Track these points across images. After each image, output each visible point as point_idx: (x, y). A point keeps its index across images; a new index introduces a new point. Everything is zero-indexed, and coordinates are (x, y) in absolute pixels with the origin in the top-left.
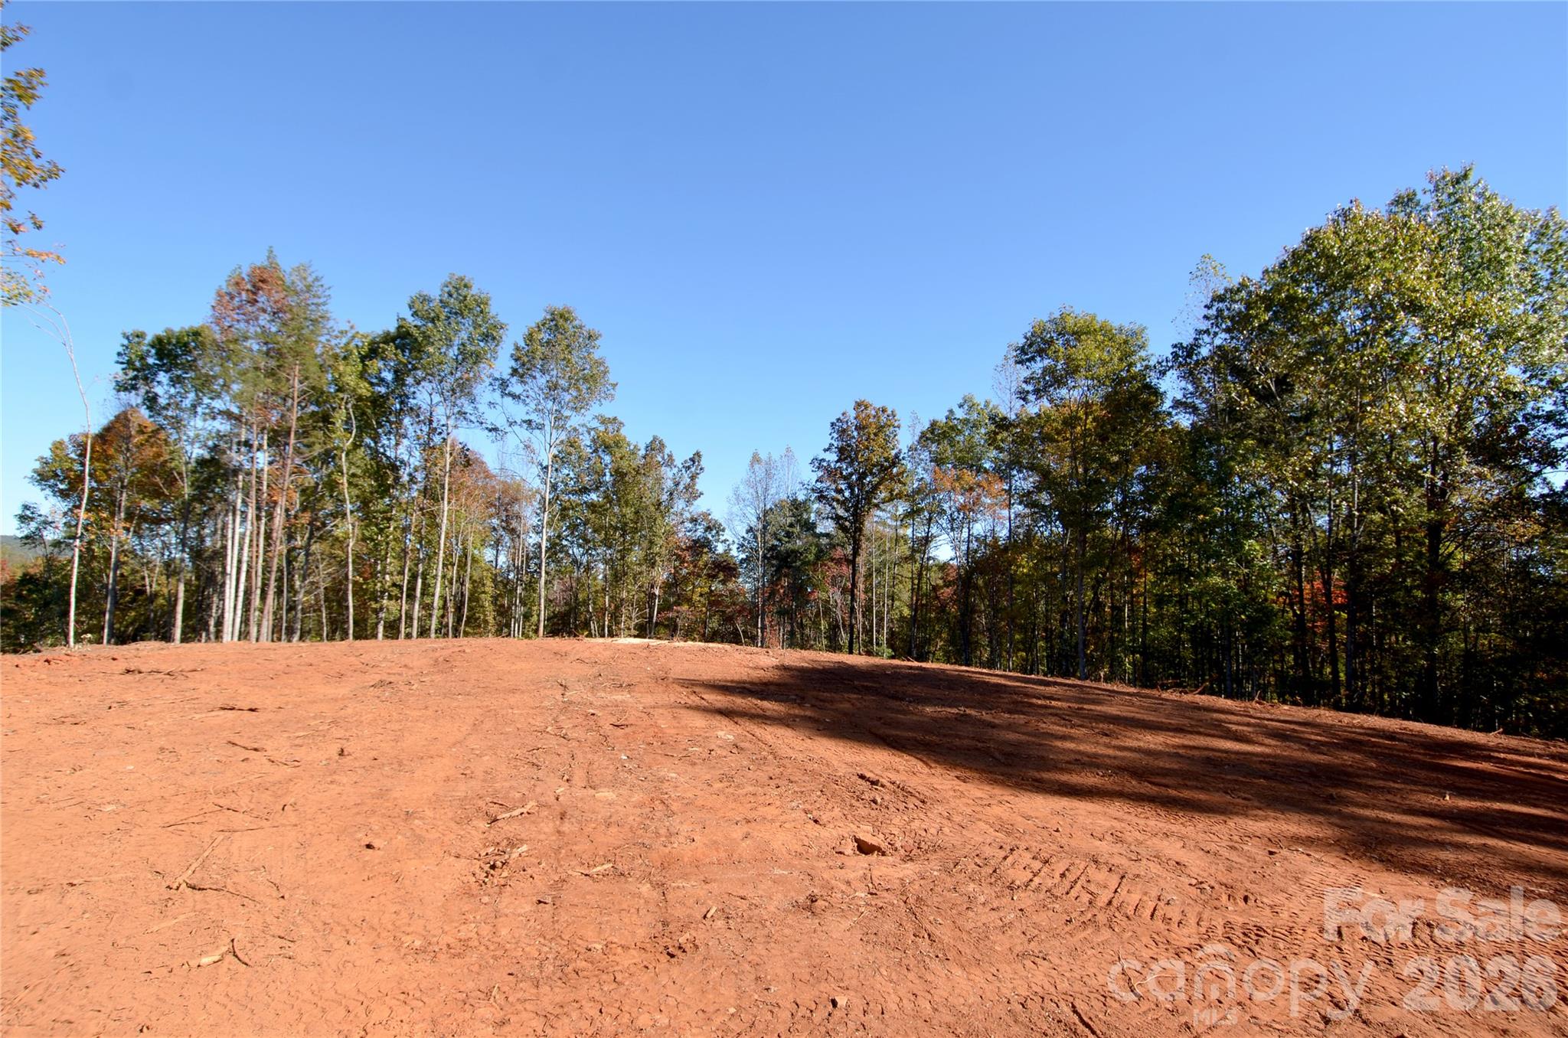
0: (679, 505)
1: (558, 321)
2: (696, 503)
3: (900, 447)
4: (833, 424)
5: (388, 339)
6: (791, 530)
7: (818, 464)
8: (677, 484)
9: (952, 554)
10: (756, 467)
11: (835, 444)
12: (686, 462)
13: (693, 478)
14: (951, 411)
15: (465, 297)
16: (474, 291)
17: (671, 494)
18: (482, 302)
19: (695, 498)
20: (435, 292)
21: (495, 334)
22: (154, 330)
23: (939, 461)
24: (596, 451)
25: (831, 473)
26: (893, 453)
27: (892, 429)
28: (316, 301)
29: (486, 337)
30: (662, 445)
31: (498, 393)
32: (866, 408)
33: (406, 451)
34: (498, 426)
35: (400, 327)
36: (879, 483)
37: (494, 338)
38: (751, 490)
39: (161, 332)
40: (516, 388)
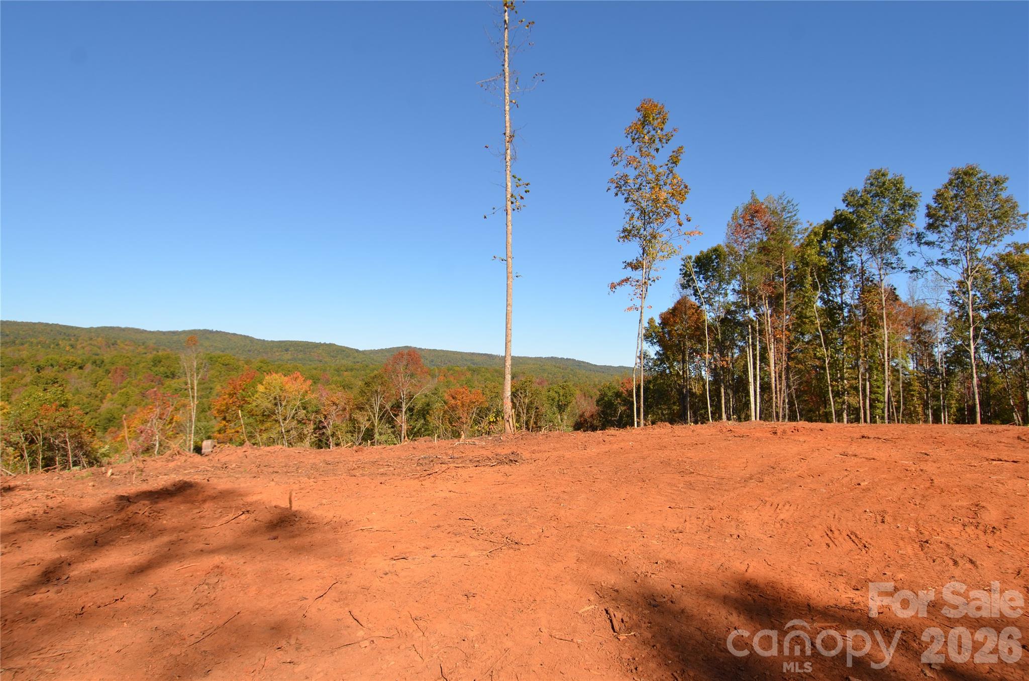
1: (962, 178)
5: (828, 226)
15: (884, 183)
16: (889, 177)
18: (897, 184)
20: (859, 186)
21: (911, 202)
22: (695, 253)
24: (1000, 272)
28: (789, 215)
29: (903, 207)
31: (915, 245)
33: (849, 297)
34: (919, 268)
35: (836, 217)
37: (910, 206)
39: (698, 254)
40: (932, 237)
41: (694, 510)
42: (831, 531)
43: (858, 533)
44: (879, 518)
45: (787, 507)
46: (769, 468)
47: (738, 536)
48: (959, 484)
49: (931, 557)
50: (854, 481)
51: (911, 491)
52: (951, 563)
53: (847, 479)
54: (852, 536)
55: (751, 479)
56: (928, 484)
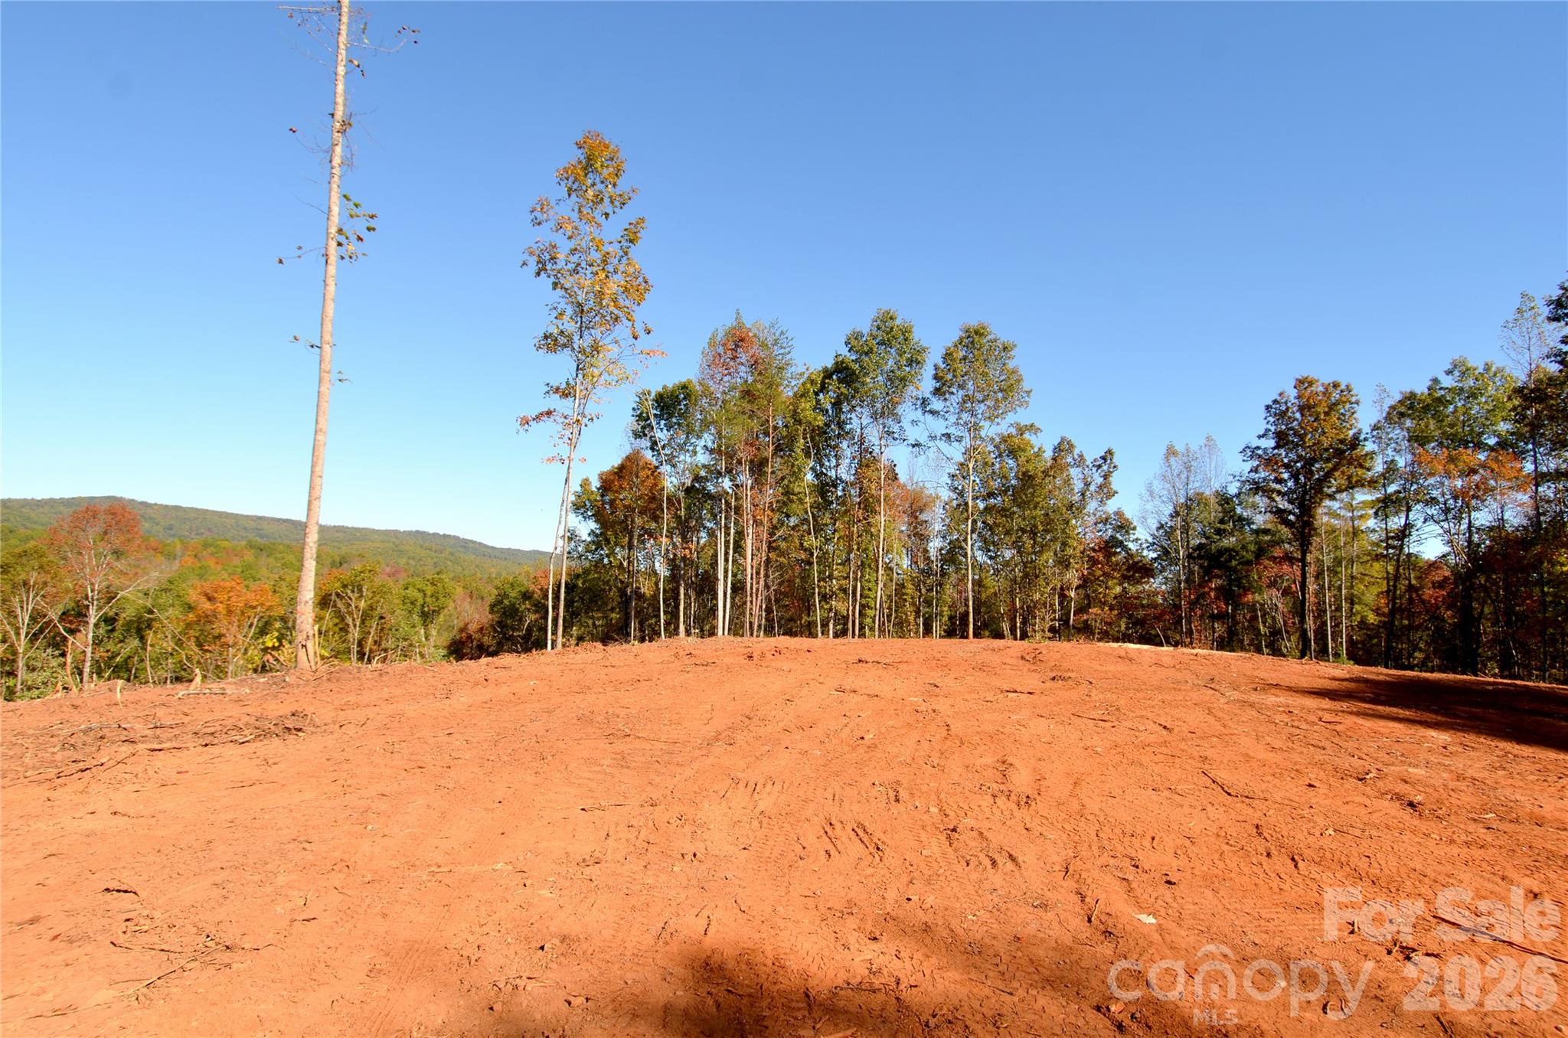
0: (1092, 506)
1: (973, 338)
2: (1109, 502)
3: (1359, 426)
4: (1268, 407)
5: (828, 374)
6: (1222, 527)
7: (1252, 452)
8: (1087, 485)
9: (1446, 549)
10: (1172, 460)
11: (1273, 428)
12: (1095, 460)
13: (1106, 477)
14: (1435, 381)
15: (892, 328)
16: (898, 322)
17: (1083, 495)
18: (906, 332)
19: (1108, 498)
20: (865, 327)
21: (919, 358)
22: (656, 388)
23: (1418, 439)
24: (1000, 455)
25: (1270, 462)
26: (1351, 433)
27: (1348, 406)
28: (782, 351)
29: (911, 362)
30: (1071, 446)
31: (919, 412)
32: (1311, 384)
33: (845, 471)
34: (922, 441)
35: (837, 363)
36: (1335, 469)
37: (918, 363)
38: (1168, 486)
39: (660, 390)
40: (937, 404)
41: (625, 808)
42: (831, 824)
43: (866, 824)
44: (892, 794)
45: (769, 786)
46: (744, 719)
47: (695, 855)
48: (979, 729)
49: (963, 857)
50: (857, 734)
51: (925, 745)
52: (988, 863)
53: (847, 731)
54: (860, 831)
55: (718, 740)
56: (945, 733)
